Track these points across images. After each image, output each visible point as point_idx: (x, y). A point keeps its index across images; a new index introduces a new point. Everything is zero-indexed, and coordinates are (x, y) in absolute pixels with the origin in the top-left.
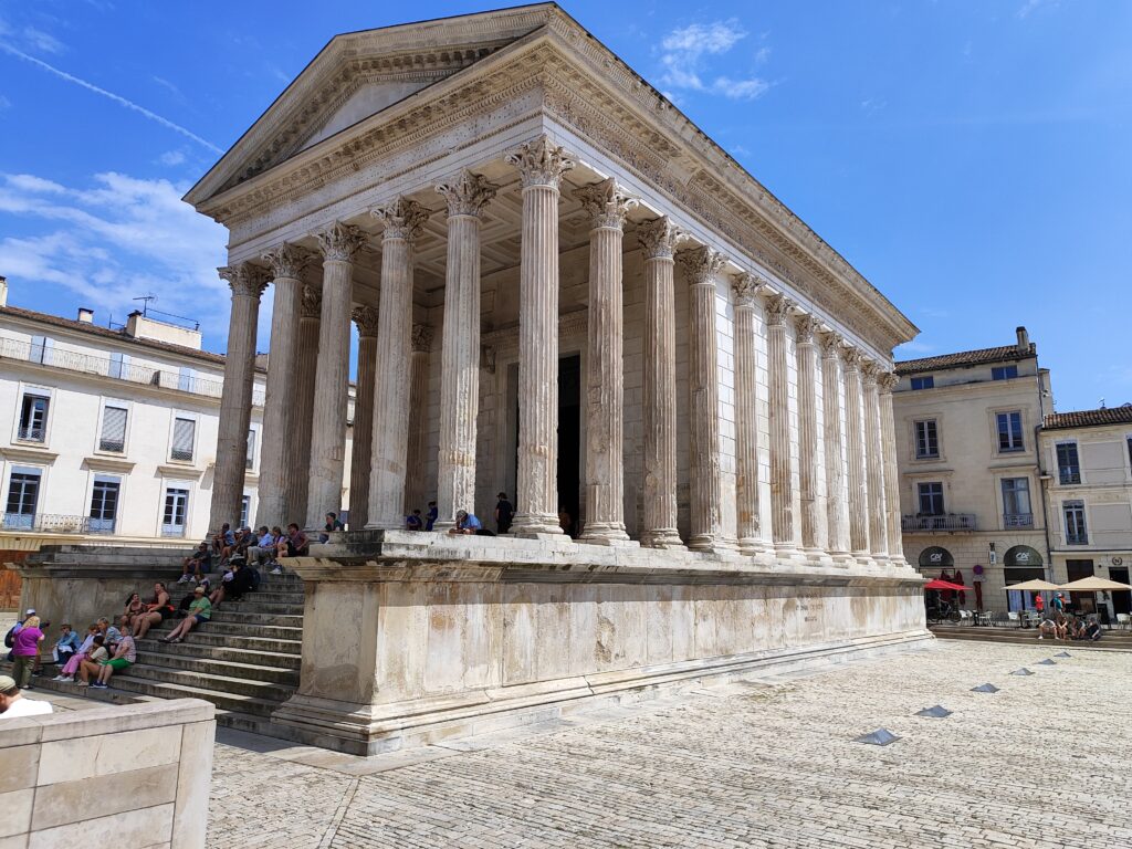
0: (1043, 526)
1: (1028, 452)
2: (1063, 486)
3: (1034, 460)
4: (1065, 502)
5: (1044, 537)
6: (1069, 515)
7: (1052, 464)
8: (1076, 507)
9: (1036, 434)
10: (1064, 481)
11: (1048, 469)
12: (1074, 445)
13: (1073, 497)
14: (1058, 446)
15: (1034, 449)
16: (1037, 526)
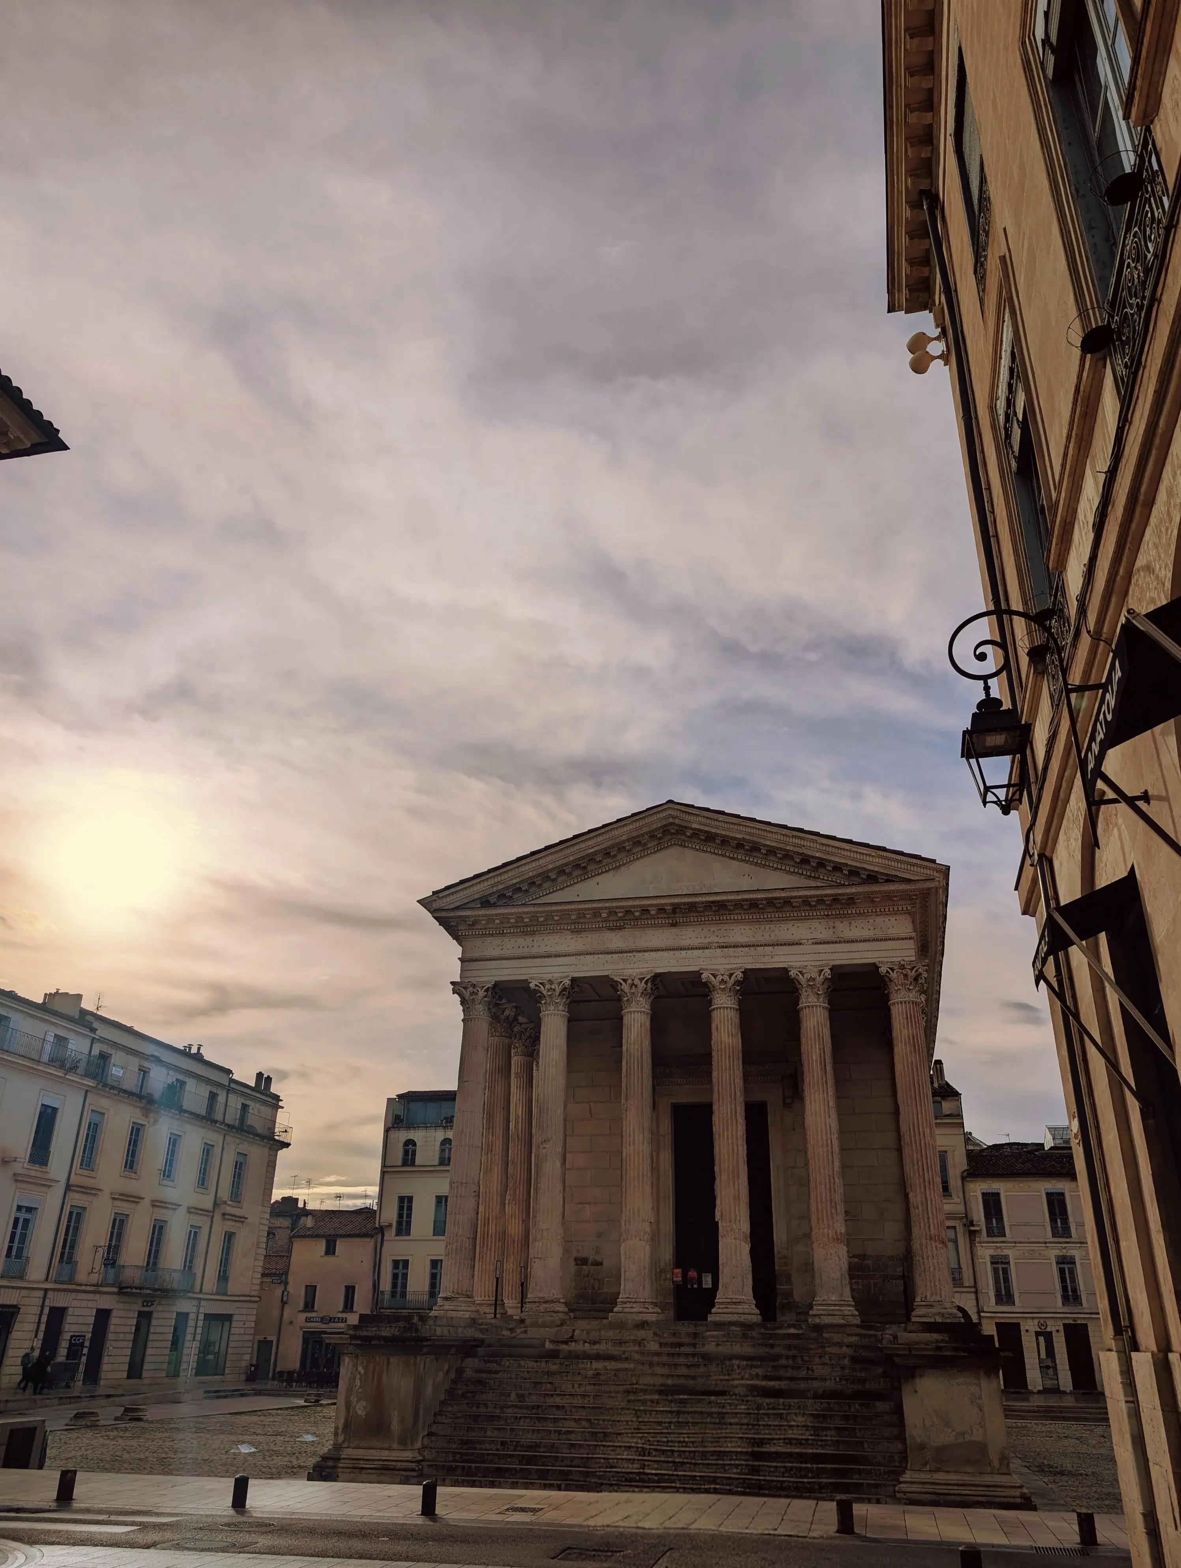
0: (972, 1284)
1: (956, 1199)
2: (990, 1239)
3: (960, 1208)
4: (992, 1257)
5: (973, 1296)
6: (996, 1271)
7: (978, 1214)
8: (1002, 1263)
9: (963, 1179)
10: (990, 1234)
11: (975, 1219)
12: (998, 1194)
13: (999, 1252)
14: (983, 1194)
15: (961, 1195)
16: (966, 1284)
